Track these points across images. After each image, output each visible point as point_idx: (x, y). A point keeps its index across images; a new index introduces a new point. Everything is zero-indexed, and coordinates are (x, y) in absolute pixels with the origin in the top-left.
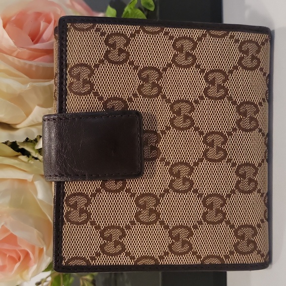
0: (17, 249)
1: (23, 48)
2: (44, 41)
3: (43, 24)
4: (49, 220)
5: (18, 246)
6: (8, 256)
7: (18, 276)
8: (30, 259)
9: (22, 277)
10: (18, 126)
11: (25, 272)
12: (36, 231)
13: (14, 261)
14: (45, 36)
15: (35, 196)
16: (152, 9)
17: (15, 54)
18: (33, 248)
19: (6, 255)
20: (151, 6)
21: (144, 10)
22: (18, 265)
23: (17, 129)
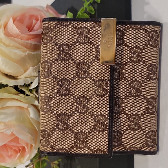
0: (19, 145)
1: (24, 34)
2: (35, 31)
3: (34, 21)
4: (36, 129)
5: (20, 144)
6: (13, 149)
7: (18, 161)
8: (25, 151)
9: (20, 161)
10: (19, 78)
11: (22, 159)
12: (29, 136)
13: (17, 152)
14: (35, 28)
15: (29, 116)
16: (93, 13)
17: (19, 37)
18: (27, 144)
19: (12, 149)
20: (92, 12)
21: (89, 14)
22: (19, 154)
23: (18, 79)
